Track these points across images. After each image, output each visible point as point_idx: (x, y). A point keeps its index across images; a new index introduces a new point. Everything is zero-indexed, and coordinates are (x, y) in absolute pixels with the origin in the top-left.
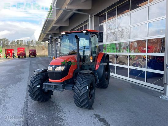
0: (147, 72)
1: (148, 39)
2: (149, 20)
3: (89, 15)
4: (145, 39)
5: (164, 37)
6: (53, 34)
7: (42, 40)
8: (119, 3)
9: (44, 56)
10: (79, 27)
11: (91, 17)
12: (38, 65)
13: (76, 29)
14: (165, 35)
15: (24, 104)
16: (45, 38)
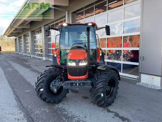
0: (123, 64)
1: (124, 36)
2: (124, 20)
3: (67, 12)
4: (121, 36)
5: (139, 34)
6: (22, 29)
7: (8, 35)
8: (96, 2)
9: (10, 53)
10: (54, 23)
11: (68, 14)
12: (8, 61)
13: (50, 25)
14: (139, 32)
15: (15, 100)
16: (12, 33)
